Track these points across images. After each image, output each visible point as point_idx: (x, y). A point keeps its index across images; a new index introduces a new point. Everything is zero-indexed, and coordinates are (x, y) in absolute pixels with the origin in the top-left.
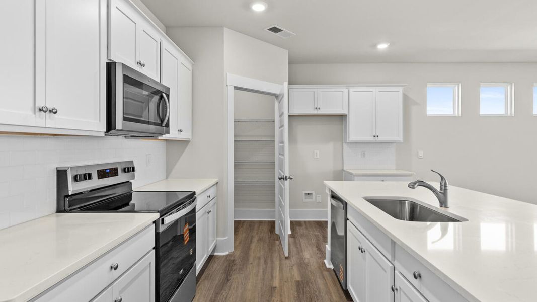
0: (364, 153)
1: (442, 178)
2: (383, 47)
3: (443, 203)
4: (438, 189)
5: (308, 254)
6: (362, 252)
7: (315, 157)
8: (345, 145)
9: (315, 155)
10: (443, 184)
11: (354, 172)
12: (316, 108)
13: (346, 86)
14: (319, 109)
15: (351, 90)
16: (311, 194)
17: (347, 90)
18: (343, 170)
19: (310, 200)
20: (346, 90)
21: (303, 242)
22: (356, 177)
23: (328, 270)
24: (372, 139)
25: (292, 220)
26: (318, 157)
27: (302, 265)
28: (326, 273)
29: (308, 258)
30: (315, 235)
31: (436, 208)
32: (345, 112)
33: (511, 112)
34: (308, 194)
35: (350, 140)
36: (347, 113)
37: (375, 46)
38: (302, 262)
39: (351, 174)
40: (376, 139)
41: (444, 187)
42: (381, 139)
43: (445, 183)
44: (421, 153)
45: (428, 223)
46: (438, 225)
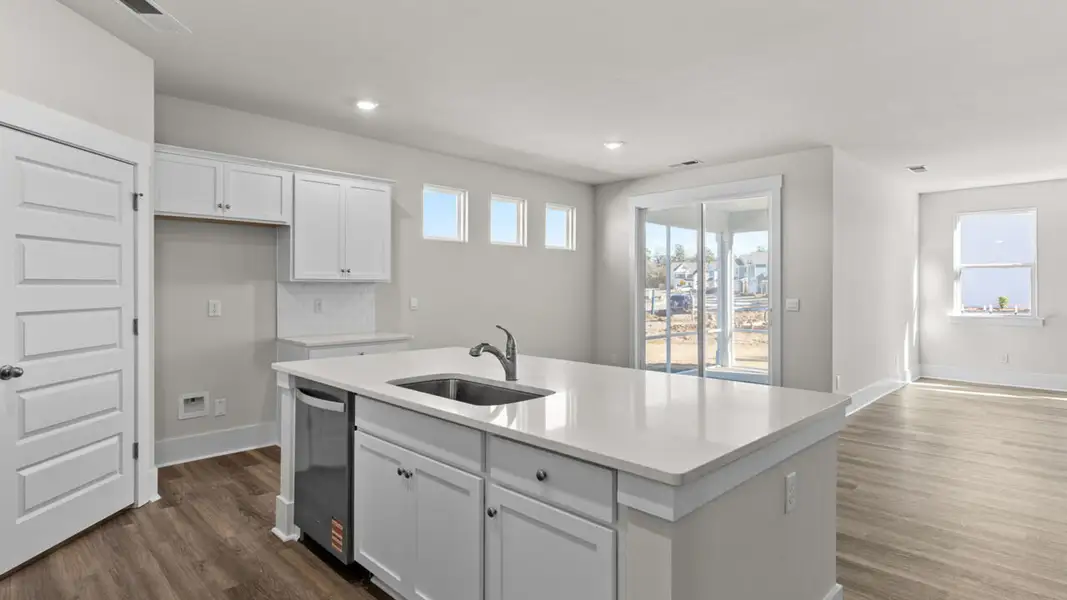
0: (319, 304)
1: (509, 336)
2: (366, 106)
3: (511, 375)
4: (504, 354)
5: (228, 529)
6: (407, 476)
7: (211, 314)
8: (281, 289)
9: (211, 309)
10: (511, 346)
11: (308, 342)
12: (220, 206)
13: (291, 168)
14: (228, 207)
15: (299, 176)
16: (201, 399)
17: (291, 174)
18: (276, 339)
19: (198, 413)
20: (287, 175)
21: (204, 507)
22: (312, 352)
23: (289, 544)
24: (338, 276)
25: (160, 466)
26: (219, 314)
27: (223, 555)
28: (288, 553)
29: (231, 538)
30: (227, 487)
31: (503, 382)
32: (284, 218)
33: (523, 242)
34: (193, 400)
35: (297, 277)
36: (289, 222)
37: (353, 101)
38: (221, 548)
39: (303, 345)
40: (345, 277)
41: (511, 351)
42: (355, 275)
43: (514, 345)
44: (414, 302)
45: (493, 408)
46: (505, 408)
